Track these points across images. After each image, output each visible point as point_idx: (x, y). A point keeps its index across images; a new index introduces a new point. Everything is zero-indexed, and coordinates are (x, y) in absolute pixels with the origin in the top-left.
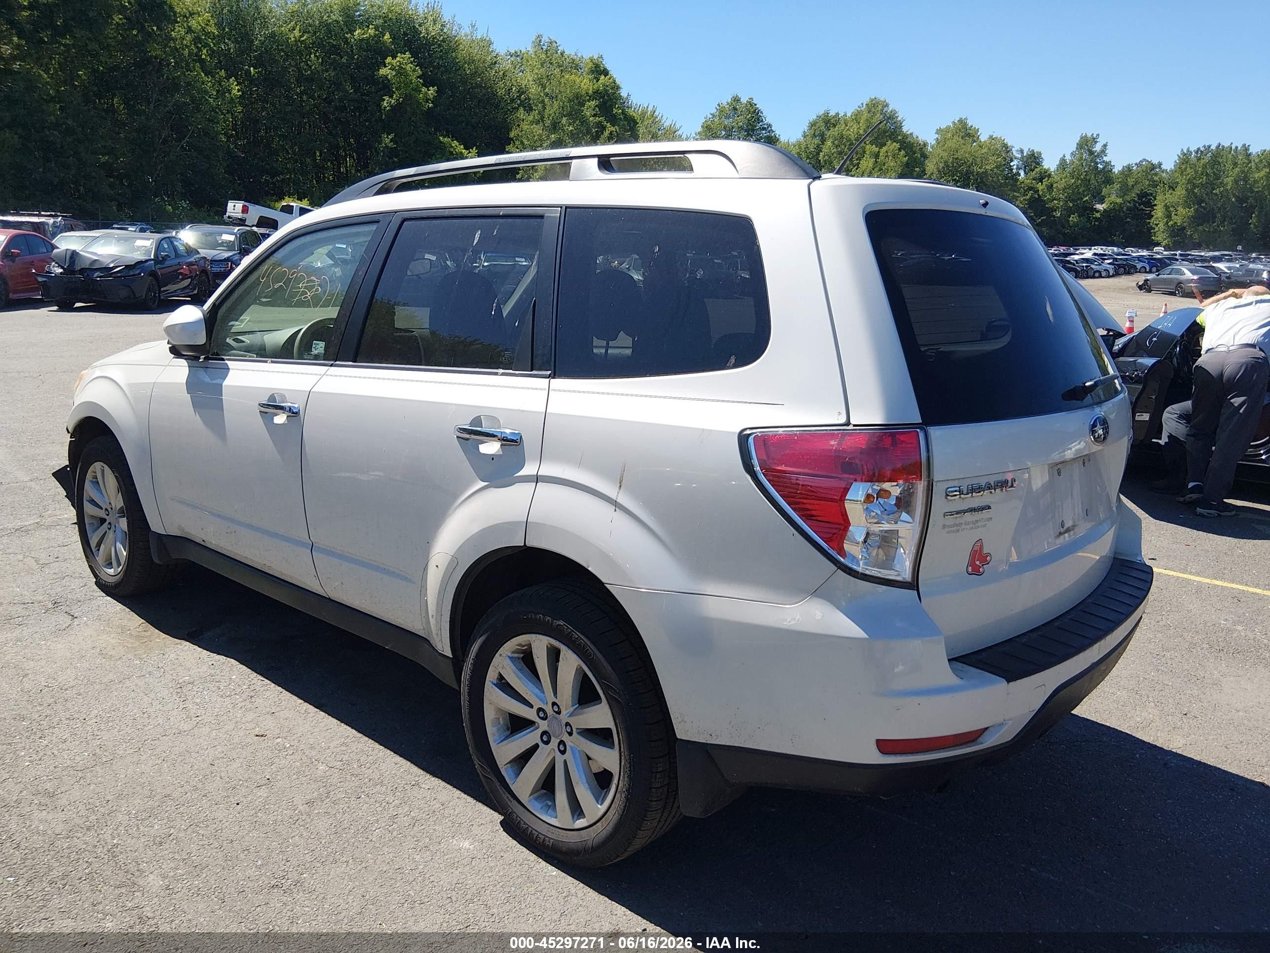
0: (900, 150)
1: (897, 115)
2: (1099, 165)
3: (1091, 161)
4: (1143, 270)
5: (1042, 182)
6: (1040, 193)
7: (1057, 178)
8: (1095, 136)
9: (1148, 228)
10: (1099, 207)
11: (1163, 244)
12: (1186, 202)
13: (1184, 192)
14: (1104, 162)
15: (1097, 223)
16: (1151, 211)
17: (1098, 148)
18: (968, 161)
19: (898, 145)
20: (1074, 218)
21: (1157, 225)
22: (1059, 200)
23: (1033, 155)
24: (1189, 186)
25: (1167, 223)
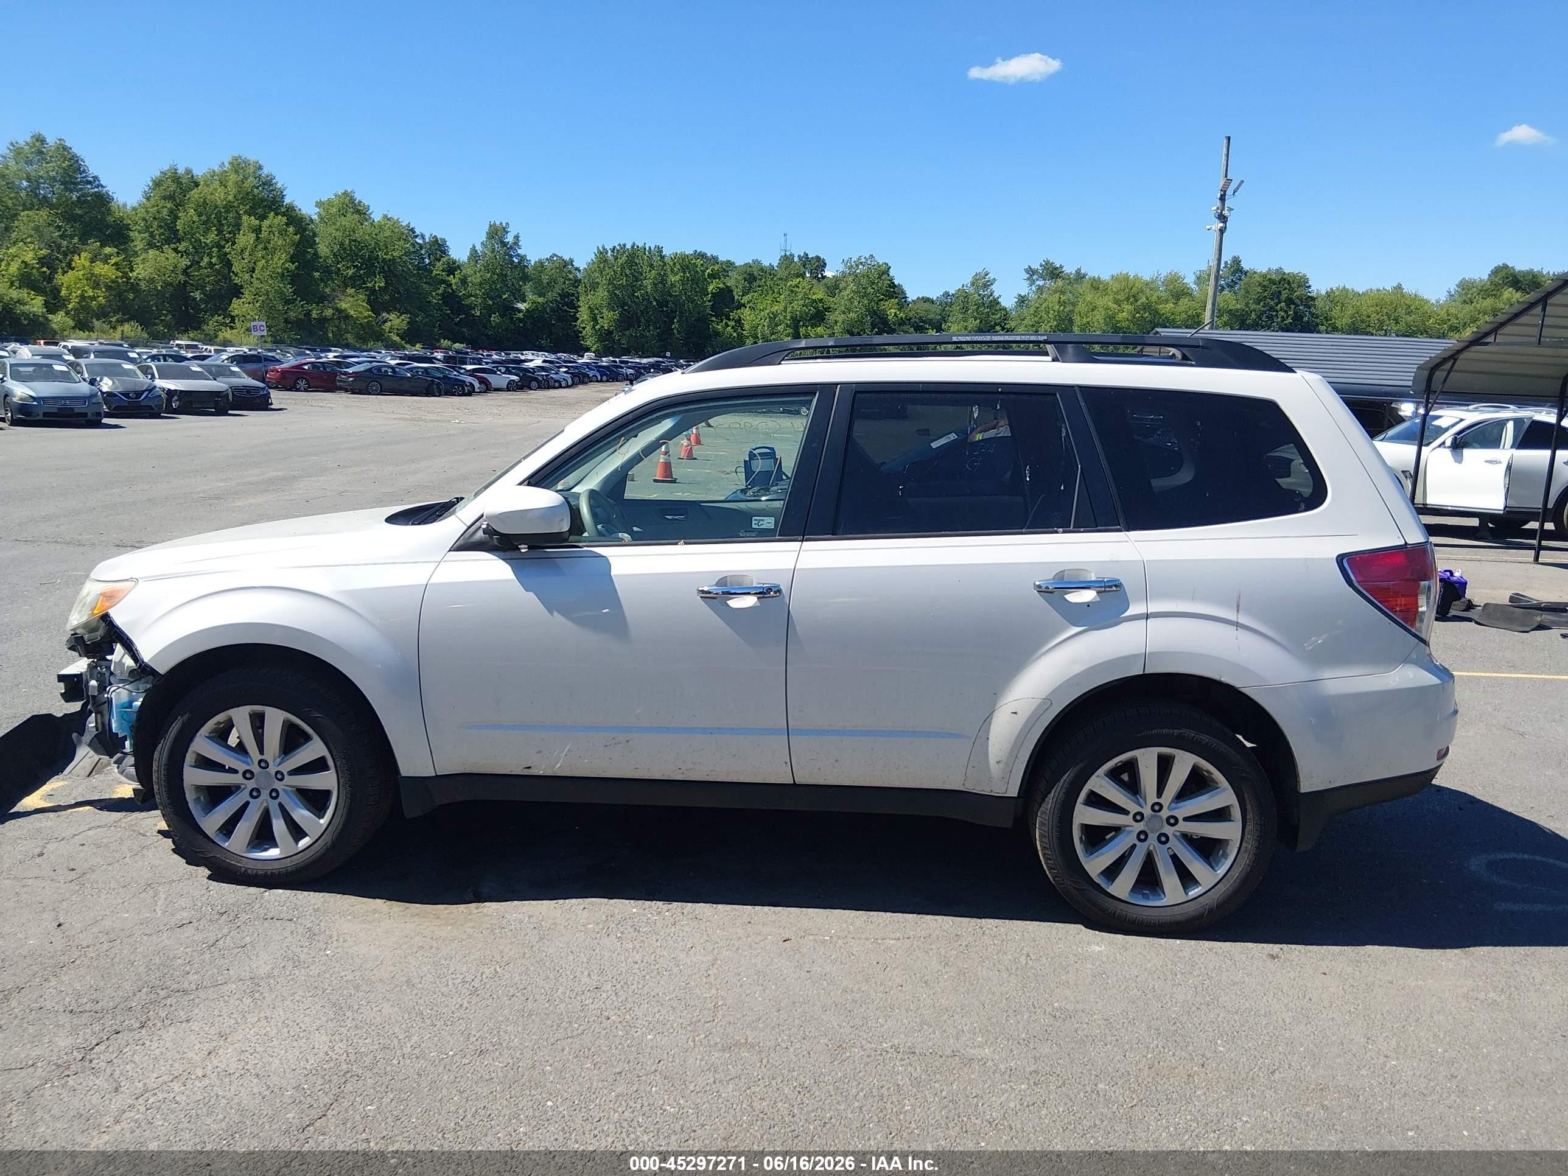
0: (287, 224)
1: (274, 181)
2: (514, 259)
3: (506, 254)
4: (594, 378)
5: (454, 275)
6: (454, 287)
7: (469, 271)
8: (504, 225)
9: (575, 331)
10: (522, 306)
11: (593, 349)
12: (609, 304)
13: (606, 293)
14: (518, 255)
15: (521, 325)
16: (575, 313)
17: (510, 239)
18: (370, 245)
19: (284, 219)
20: (495, 318)
21: (584, 328)
22: (476, 296)
23: (437, 240)
24: (610, 286)
25: (594, 327)
